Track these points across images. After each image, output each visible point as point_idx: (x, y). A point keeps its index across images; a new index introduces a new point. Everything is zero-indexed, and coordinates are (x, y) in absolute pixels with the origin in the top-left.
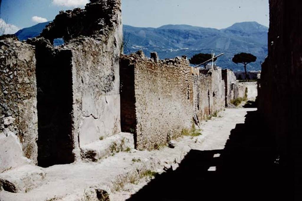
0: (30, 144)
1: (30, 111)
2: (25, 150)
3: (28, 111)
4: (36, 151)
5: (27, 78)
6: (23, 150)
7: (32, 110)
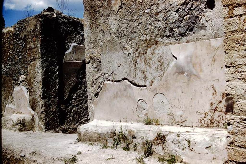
0: (35, 99)
1: (35, 71)
2: (31, 103)
3: (33, 71)
4: (40, 107)
5: (32, 44)
6: (30, 102)
7: (36, 71)
